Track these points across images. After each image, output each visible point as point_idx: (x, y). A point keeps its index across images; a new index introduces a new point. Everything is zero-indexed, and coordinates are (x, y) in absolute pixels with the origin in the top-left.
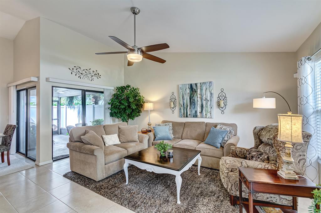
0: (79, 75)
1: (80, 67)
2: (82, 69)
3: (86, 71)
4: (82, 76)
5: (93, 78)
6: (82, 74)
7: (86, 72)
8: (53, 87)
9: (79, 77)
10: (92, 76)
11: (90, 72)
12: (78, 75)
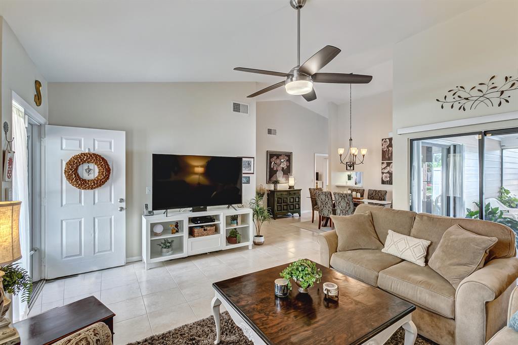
0: (460, 105)
1: (462, 87)
2: (468, 88)
3: (480, 87)
4: (468, 105)
5: (505, 96)
6: (467, 99)
7: (479, 90)
8: (412, 141)
9: (460, 109)
10: (502, 92)
11: (493, 86)
12: (457, 106)
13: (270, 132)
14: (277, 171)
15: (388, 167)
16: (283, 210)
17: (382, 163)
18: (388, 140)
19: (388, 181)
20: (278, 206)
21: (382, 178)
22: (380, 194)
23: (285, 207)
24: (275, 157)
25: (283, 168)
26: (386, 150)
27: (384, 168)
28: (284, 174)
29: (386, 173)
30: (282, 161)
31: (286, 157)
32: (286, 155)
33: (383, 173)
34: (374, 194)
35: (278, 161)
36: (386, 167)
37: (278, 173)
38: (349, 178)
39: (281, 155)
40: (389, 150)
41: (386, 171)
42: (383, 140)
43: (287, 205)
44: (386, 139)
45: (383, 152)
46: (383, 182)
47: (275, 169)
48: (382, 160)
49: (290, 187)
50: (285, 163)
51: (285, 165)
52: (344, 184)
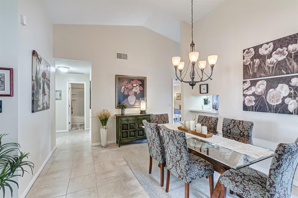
13: (119, 56)
14: (128, 95)
15: (253, 87)
16: (130, 136)
17: (244, 82)
18: (252, 50)
19: (252, 106)
20: (122, 132)
21: (244, 102)
22: (241, 126)
23: (133, 134)
24: (126, 82)
25: (135, 93)
26: (250, 64)
27: (247, 89)
28: (136, 99)
29: (249, 95)
30: (135, 85)
31: (139, 82)
32: (139, 80)
33: (245, 96)
34: (231, 126)
35: (129, 86)
36: (249, 87)
37: (129, 97)
38: (206, 102)
39: (133, 80)
40: (254, 64)
41: (250, 92)
42: (244, 51)
43: (134, 131)
44: (248, 49)
45: (246, 68)
46: (245, 108)
47: (126, 93)
48: (244, 79)
49: (142, 112)
50: (138, 87)
51: (138, 90)
52: (199, 109)
